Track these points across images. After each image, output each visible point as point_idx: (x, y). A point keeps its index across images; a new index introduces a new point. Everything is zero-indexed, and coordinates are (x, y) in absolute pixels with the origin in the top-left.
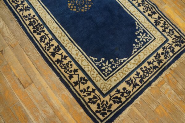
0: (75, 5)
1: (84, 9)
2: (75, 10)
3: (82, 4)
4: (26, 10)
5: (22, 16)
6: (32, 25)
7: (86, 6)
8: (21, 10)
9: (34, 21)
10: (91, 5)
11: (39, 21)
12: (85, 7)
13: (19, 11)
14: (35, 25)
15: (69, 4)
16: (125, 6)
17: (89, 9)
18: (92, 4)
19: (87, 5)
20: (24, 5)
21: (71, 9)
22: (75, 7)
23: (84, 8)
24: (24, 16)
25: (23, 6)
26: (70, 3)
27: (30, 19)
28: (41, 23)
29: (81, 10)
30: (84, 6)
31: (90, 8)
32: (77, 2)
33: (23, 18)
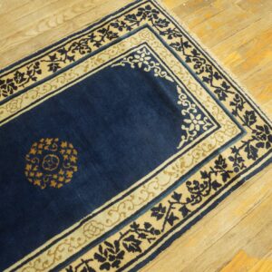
0: (45, 153)
1: (31, 171)
2: (33, 151)
3: (46, 166)
4: (51, 65)
5: (39, 61)
6: (15, 78)
7: (39, 175)
8: (53, 58)
9: (23, 80)
10: (39, 184)
11: (20, 89)
12: (35, 172)
13: (52, 54)
14: (14, 82)
15: (49, 141)
16: (24, 266)
17: (31, 180)
18: (43, 188)
19: (41, 178)
20: (64, 61)
21: (35, 145)
22: (40, 152)
23: (35, 169)
24: (38, 64)
25: (61, 60)
26: (52, 142)
27: (29, 73)
28: (15, 92)
29: (30, 163)
30: (41, 169)
31: (33, 182)
32: (52, 156)
33: (34, 63)
